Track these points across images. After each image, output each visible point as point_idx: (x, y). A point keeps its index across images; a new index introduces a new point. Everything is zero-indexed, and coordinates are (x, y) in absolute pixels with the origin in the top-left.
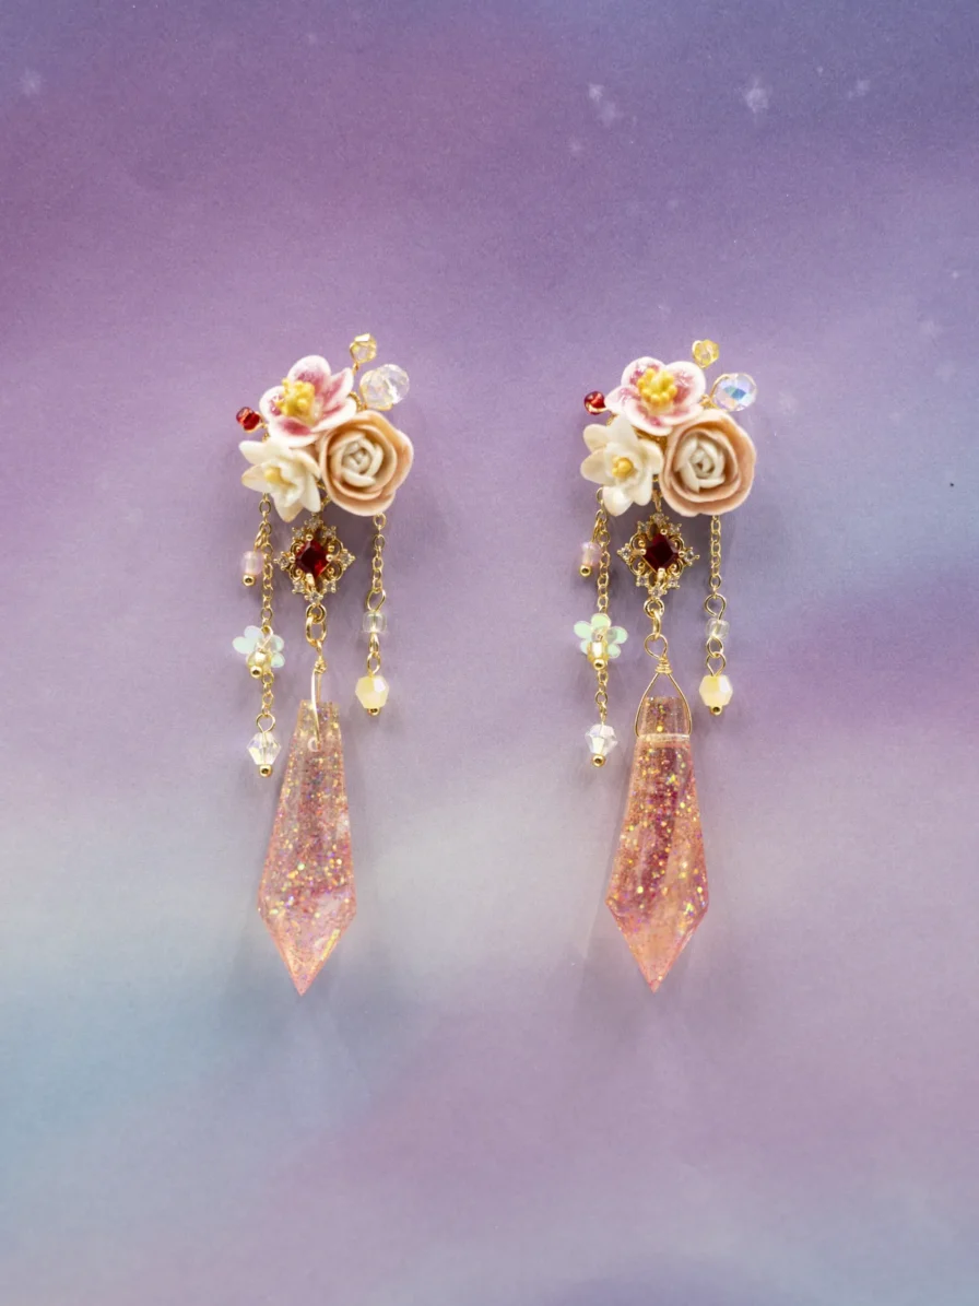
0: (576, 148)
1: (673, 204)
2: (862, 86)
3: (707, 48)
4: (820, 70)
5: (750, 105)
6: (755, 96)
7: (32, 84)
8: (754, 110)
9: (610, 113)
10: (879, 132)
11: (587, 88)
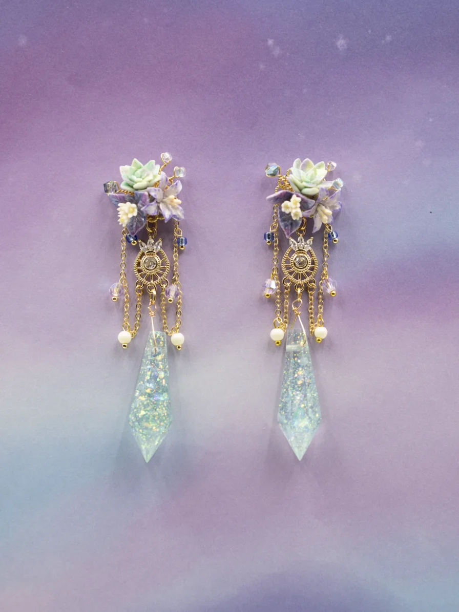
0: (262, 67)
1: (305, 91)
2: (388, 38)
3: (319, 22)
4: (370, 31)
5: (339, 47)
6: (341, 43)
7: (23, 41)
8: (341, 49)
9: (277, 52)
10: (396, 58)
11: (267, 41)
